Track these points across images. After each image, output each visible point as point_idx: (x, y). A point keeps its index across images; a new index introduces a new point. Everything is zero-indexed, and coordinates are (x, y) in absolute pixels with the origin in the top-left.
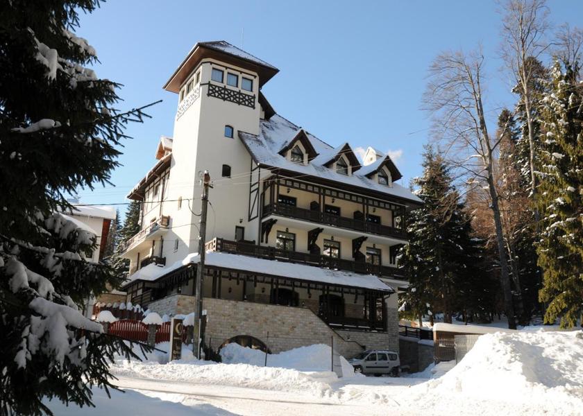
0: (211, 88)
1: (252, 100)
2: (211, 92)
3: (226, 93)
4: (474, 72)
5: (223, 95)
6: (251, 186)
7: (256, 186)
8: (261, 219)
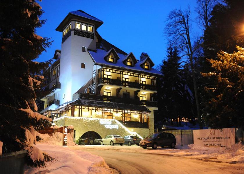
0: (75, 31)
1: (93, 36)
2: (75, 33)
3: (82, 33)
4: (186, 19)
5: (80, 34)
6: (93, 71)
7: (95, 71)
8: (97, 84)
